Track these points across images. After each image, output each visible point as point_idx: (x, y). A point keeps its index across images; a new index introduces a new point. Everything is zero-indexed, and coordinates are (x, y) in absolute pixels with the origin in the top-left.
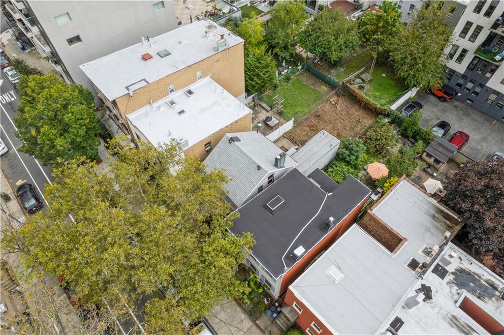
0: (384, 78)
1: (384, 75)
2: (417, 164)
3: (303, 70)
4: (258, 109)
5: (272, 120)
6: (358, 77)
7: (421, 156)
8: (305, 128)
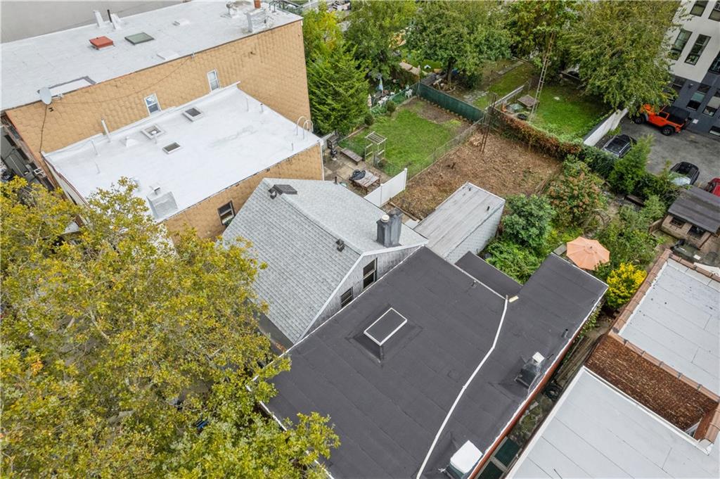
0: (558, 102)
1: (557, 98)
2: (654, 240)
3: (415, 97)
4: (339, 161)
5: (366, 176)
6: (514, 100)
7: (660, 224)
8: (430, 188)
